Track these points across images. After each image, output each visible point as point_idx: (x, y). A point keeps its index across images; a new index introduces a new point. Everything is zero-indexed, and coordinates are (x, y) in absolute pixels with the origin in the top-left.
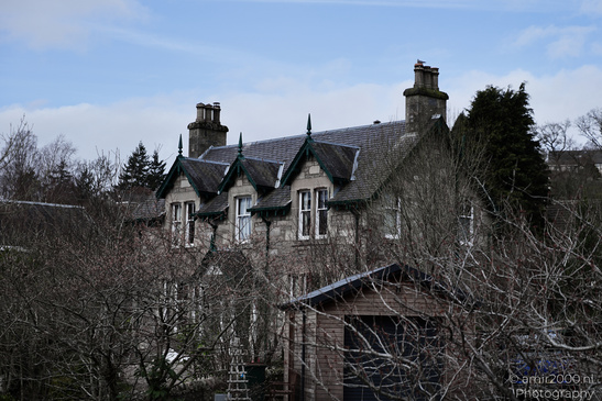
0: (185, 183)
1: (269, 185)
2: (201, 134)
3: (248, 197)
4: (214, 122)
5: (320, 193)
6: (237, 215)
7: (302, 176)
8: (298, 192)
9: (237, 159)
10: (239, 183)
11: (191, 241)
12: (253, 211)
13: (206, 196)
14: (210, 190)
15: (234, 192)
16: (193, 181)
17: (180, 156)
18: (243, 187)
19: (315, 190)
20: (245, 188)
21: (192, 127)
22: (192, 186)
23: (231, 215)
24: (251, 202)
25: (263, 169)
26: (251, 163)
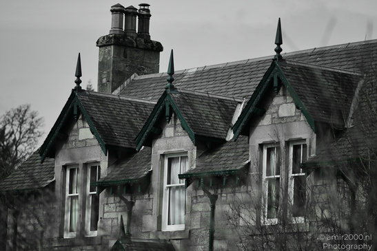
0: (84, 132)
1: (216, 134)
2: (117, 54)
3: (183, 156)
4: (140, 35)
5: (296, 148)
6: (166, 185)
7: (267, 120)
8: (261, 146)
9: (165, 94)
10: (169, 131)
11: (94, 227)
12: (188, 178)
13: (117, 154)
14: (124, 143)
15: (160, 146)
16: (97, 129)
17: (77, 90)
18: (175, 139)
19: (288, 143)
20: (178, 139)
21: (103, 43)
22: (97, 137)
23: (155, 183)
24: (188, 164)
25: (207, 110)
26: (187, 99)
